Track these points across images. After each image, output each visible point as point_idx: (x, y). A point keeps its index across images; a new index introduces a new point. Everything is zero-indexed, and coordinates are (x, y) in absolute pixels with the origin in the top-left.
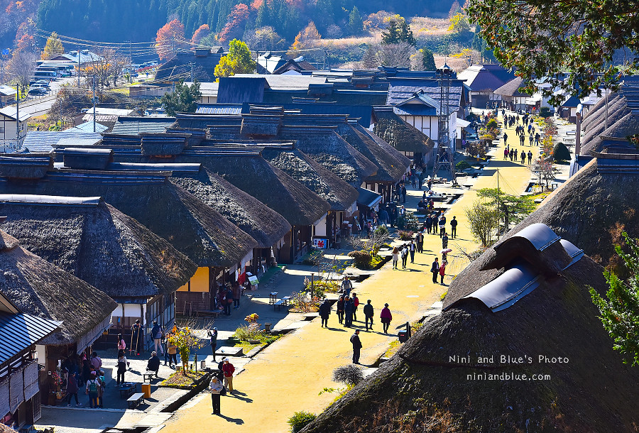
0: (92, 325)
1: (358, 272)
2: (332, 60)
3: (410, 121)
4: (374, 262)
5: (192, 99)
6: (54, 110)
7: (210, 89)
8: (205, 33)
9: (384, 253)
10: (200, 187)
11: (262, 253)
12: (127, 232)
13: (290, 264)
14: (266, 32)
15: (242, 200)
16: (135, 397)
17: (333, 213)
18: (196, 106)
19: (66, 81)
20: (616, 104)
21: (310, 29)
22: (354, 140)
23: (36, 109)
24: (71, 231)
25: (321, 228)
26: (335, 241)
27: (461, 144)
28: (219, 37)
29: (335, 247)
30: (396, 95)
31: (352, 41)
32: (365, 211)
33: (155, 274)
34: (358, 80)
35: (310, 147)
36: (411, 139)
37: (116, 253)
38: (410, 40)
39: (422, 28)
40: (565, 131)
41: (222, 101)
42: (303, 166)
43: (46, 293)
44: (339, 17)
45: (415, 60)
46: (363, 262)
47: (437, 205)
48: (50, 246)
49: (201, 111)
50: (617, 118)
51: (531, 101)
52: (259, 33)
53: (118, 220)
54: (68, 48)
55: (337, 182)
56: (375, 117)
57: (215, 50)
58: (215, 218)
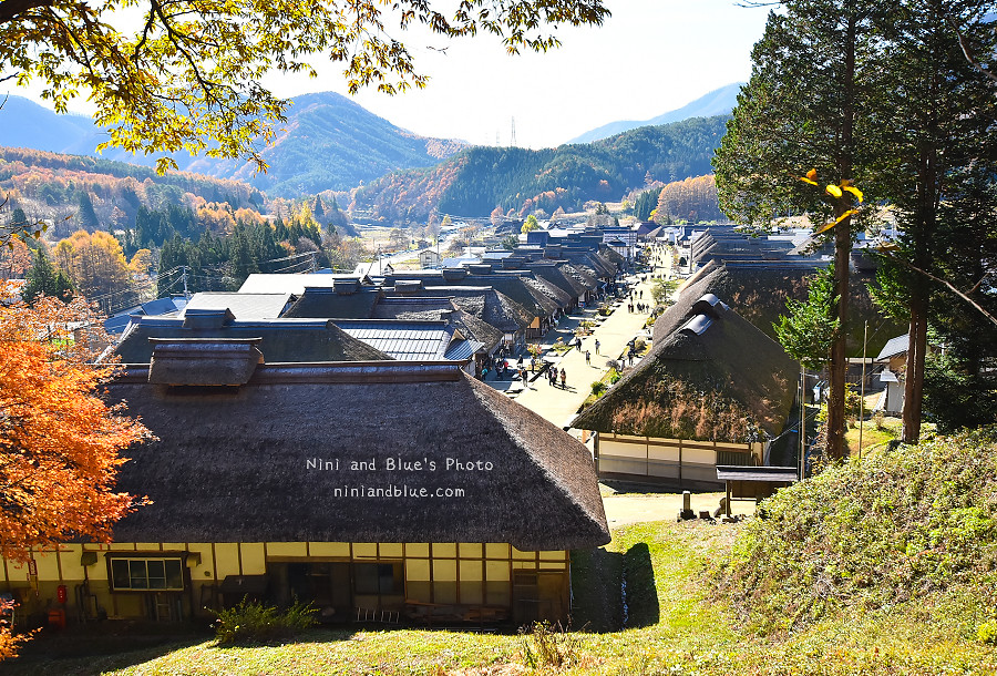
0: (495, 344)
1: (602, 318)
2: (571, 223)
3: (614, 249)
4: (608, 313)
5: (515, 243)
6: (450, 249)
7: (523, 237)
8: (512, 212)
9: (611, 309)
10: (531, 281)
11: (560, 310)
12: (504, 302)
13: (571, 315)
14: (541, 211)
15: (549, 286)
16: (515, 376)
17: (588, 291)
18: (517, 246)
19: (454, 235)
20: (707, 238)
21: (560, 209)
22: (593, 258)
23: (444, 248)
24: (480, 302)
25: (582, 299)
26: (589, 303)
27: (636, 259)
28: (519, 214)
29: (588, 307)
30: (607, 238)
31: (579, 214)
32: (600, 290)
33: (518, 320)
34: (588, 231)
35: (575, 262)
36: (615, 257)
37: (500, 311)
38: (608, 212)
39: (612, 207)
40: (682, 252)
41: (530, 242)
42: (573, 270)
43: (474, 330)
44: (572, 203)
45: (610, 222)
46: (603, 313)
47: (630, 287)
48: (470, 309)
49: (520, 247)
50: (709, 245)
51: (664, 239)
52: (537, 212)
53: (500, 297)
54: (453, 221)
55: (588, 278)
56: (599, 247)
57: (520, 220)
58: (540, 294)
